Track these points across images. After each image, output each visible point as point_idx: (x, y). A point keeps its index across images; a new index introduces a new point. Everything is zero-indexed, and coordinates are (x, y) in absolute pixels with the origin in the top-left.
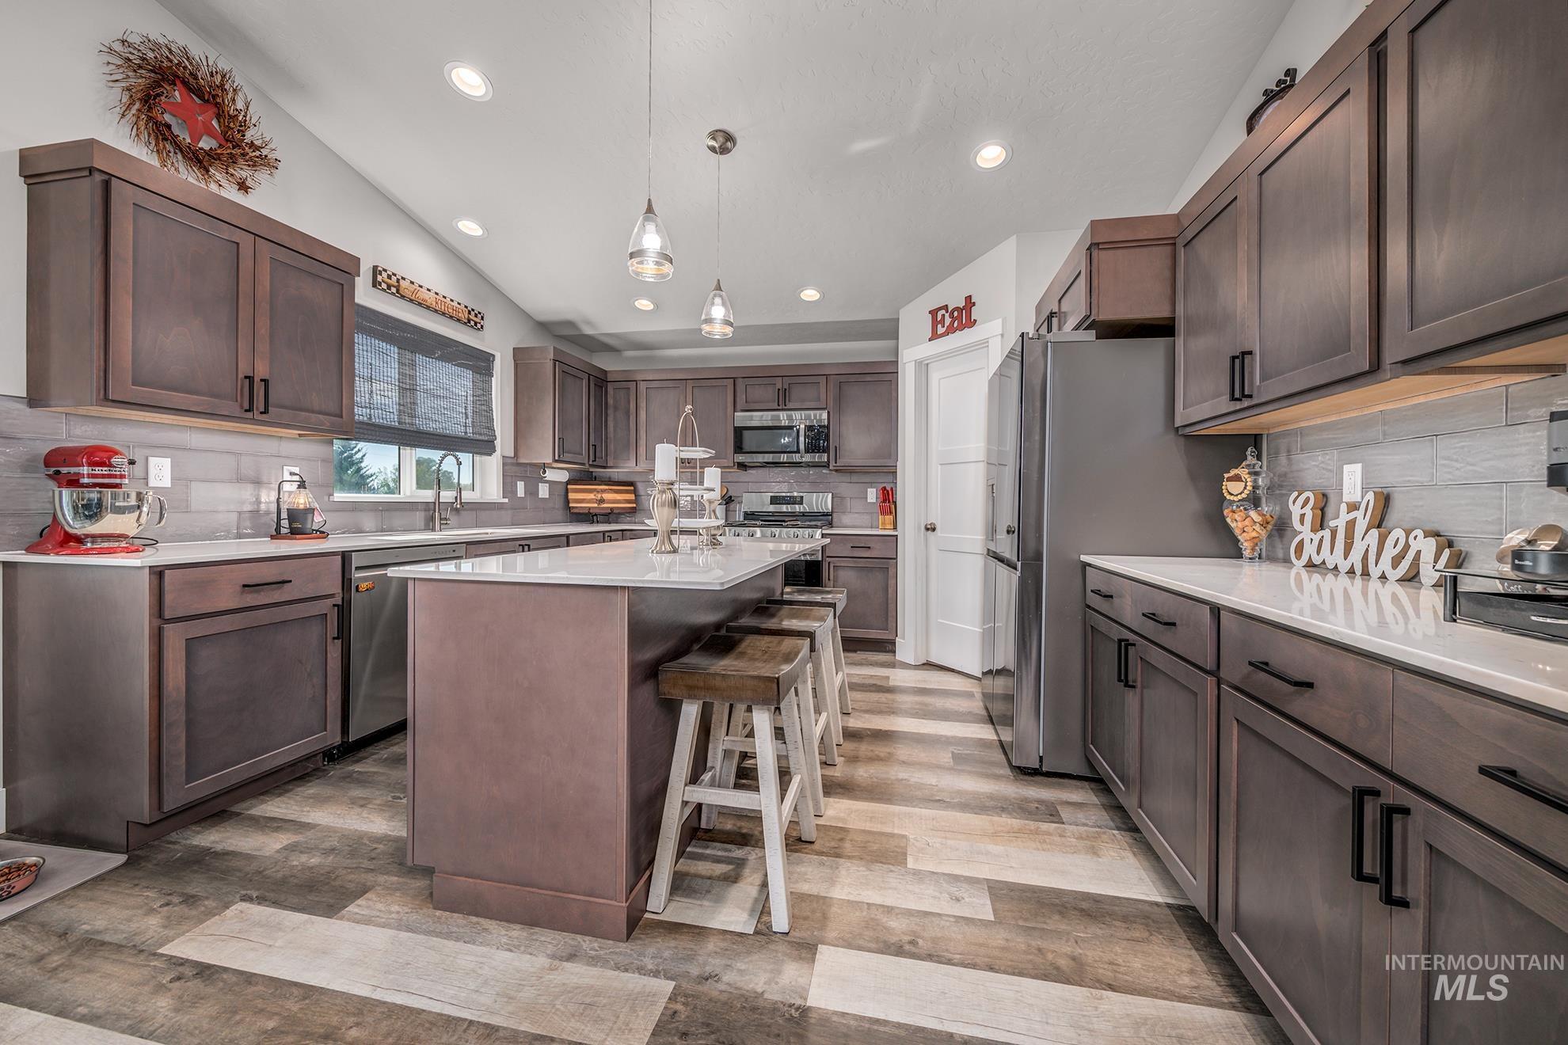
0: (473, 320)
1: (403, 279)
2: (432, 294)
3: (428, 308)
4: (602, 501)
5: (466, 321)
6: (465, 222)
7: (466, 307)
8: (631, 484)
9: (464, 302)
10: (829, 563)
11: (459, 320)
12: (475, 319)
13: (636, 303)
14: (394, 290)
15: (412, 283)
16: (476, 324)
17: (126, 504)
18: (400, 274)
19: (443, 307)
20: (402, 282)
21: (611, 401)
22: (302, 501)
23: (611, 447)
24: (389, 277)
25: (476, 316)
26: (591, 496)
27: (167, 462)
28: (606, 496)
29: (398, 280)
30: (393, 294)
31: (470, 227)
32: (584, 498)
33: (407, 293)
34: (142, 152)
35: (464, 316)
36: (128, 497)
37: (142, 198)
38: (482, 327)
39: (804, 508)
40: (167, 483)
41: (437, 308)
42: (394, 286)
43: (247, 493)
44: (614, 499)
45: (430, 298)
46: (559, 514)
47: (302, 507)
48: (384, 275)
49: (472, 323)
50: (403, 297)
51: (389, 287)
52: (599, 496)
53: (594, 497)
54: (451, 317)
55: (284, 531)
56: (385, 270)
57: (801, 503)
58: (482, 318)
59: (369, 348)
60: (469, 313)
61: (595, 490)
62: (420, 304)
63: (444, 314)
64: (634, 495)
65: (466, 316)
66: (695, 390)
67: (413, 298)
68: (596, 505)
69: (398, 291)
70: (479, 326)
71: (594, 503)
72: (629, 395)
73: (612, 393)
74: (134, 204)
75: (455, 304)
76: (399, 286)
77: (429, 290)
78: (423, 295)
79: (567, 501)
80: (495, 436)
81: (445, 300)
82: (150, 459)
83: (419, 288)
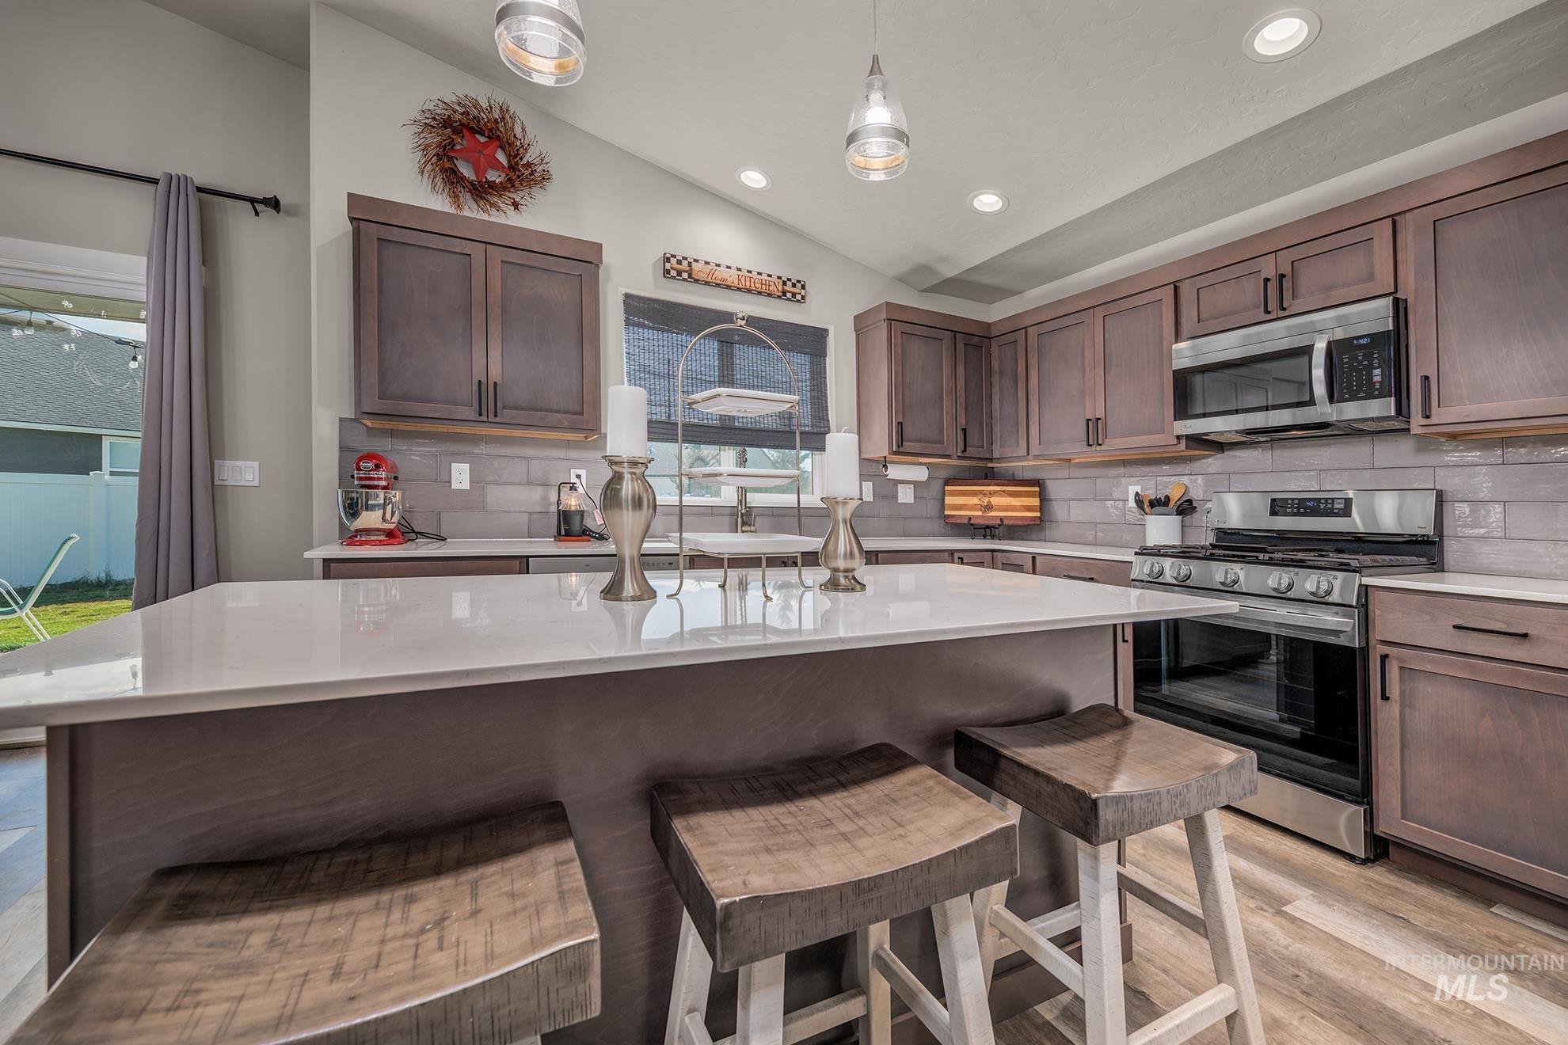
0: (791, 291)
1: (696, 261)
2: (733, 271)
3: (729, 287)
4: (989, 507)
5: (780, 294)
6: (748, 173)
7: (779, 278)
8: (1036, 482)
9: (775, 273)
10: (1384, 658)
11: (770, 295)
12: (793, 290)
13: (976, 204)
14: (685, 275)
15: (707, 263)
16: (794, 295)
17: (376, 502)
18: (691, 256)
19: (748, 283)
20: (694, 265)
21: (995, 365)
22: (573, 503)
23: (997, 430)
24: (679, 262)
25: (794, 285)
26: (975, 501)
27: (466, 467)
28: (995, 500)
29: (690, 264)
30: (685, 280)
31: (754, 179)
32: (965, 502)
33: (702, 276)
34: (439, 202)
35: (776, 289)
36: (377, 497)
37: (385, 233)
38: (803, 297)
39: (1357, 522)
40: (466, 486)
41: (740, 286)
42: (685, 272)
43: (536, 494)
44: (1008, 504)
45: (731, 277)
46: (936, 525)
47: (573, 508)
48: (673, 261)
49: (789, 295)
50: (697, 281)
51: (679, 273)
52: (987, 500)
53: (978, 502)
54: (760, 293)
55: (563, 533)
56: (674, 256)
57: (1346, 512)
58: (803, 287)
59: (665, 343)
60: (784, 283)
61: (981, 492)
62: (718, 285)
63: (749, 291)
64: (1038, 499)
65: (780, 288)
66: (1110, 321)
67: (709, 280)
68: (980, 513)
69: (690, 276)
70: (799, 297)
71: (977, 510)
72: (1016, 352)
73: (997, 352)
74: (378, 239)
75: (764, 277)
76: (691, 270)
77: (729, 267)
78: (722, 274)
79: (943, 506)
80: (829, 427)
81: (749, 275)
82: (452, 464)
83: (716, 268)
